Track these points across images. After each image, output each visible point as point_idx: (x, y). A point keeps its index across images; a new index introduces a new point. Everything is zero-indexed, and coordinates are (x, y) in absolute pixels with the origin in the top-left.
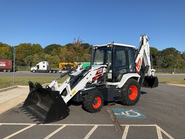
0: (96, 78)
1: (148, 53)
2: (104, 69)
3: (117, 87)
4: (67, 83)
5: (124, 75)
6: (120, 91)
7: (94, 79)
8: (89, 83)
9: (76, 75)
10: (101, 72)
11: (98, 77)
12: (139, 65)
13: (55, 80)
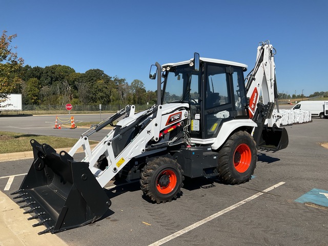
1: (271, 80)
2: (184, 112)
6: (215, 158)
7: (164, 132)
8: (154, 142)
9: (127, 125)
10: (176, 117)
12: (254, 102)
13: (84, 137)
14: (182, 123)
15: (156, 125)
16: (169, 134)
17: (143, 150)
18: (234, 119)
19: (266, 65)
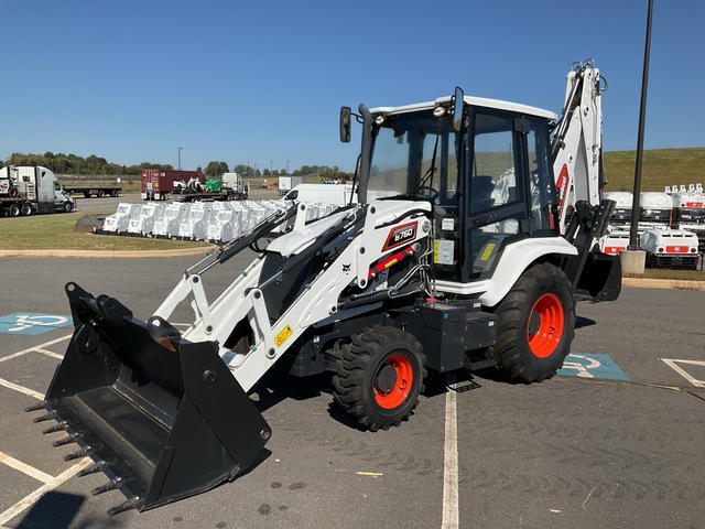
0: (387, 266)
2: (422, 220)
3: (478, 305)
4: (253, 292)
5: (509, 248)
6: (491, 324)
7: (378, 268)
10: (406, 234)
11: (395, 261)
14: (418, 247)
15: (363, 250)
16: (387, 272)
17: (334, 309)
18: (530, 236)
19: (586, 114)
